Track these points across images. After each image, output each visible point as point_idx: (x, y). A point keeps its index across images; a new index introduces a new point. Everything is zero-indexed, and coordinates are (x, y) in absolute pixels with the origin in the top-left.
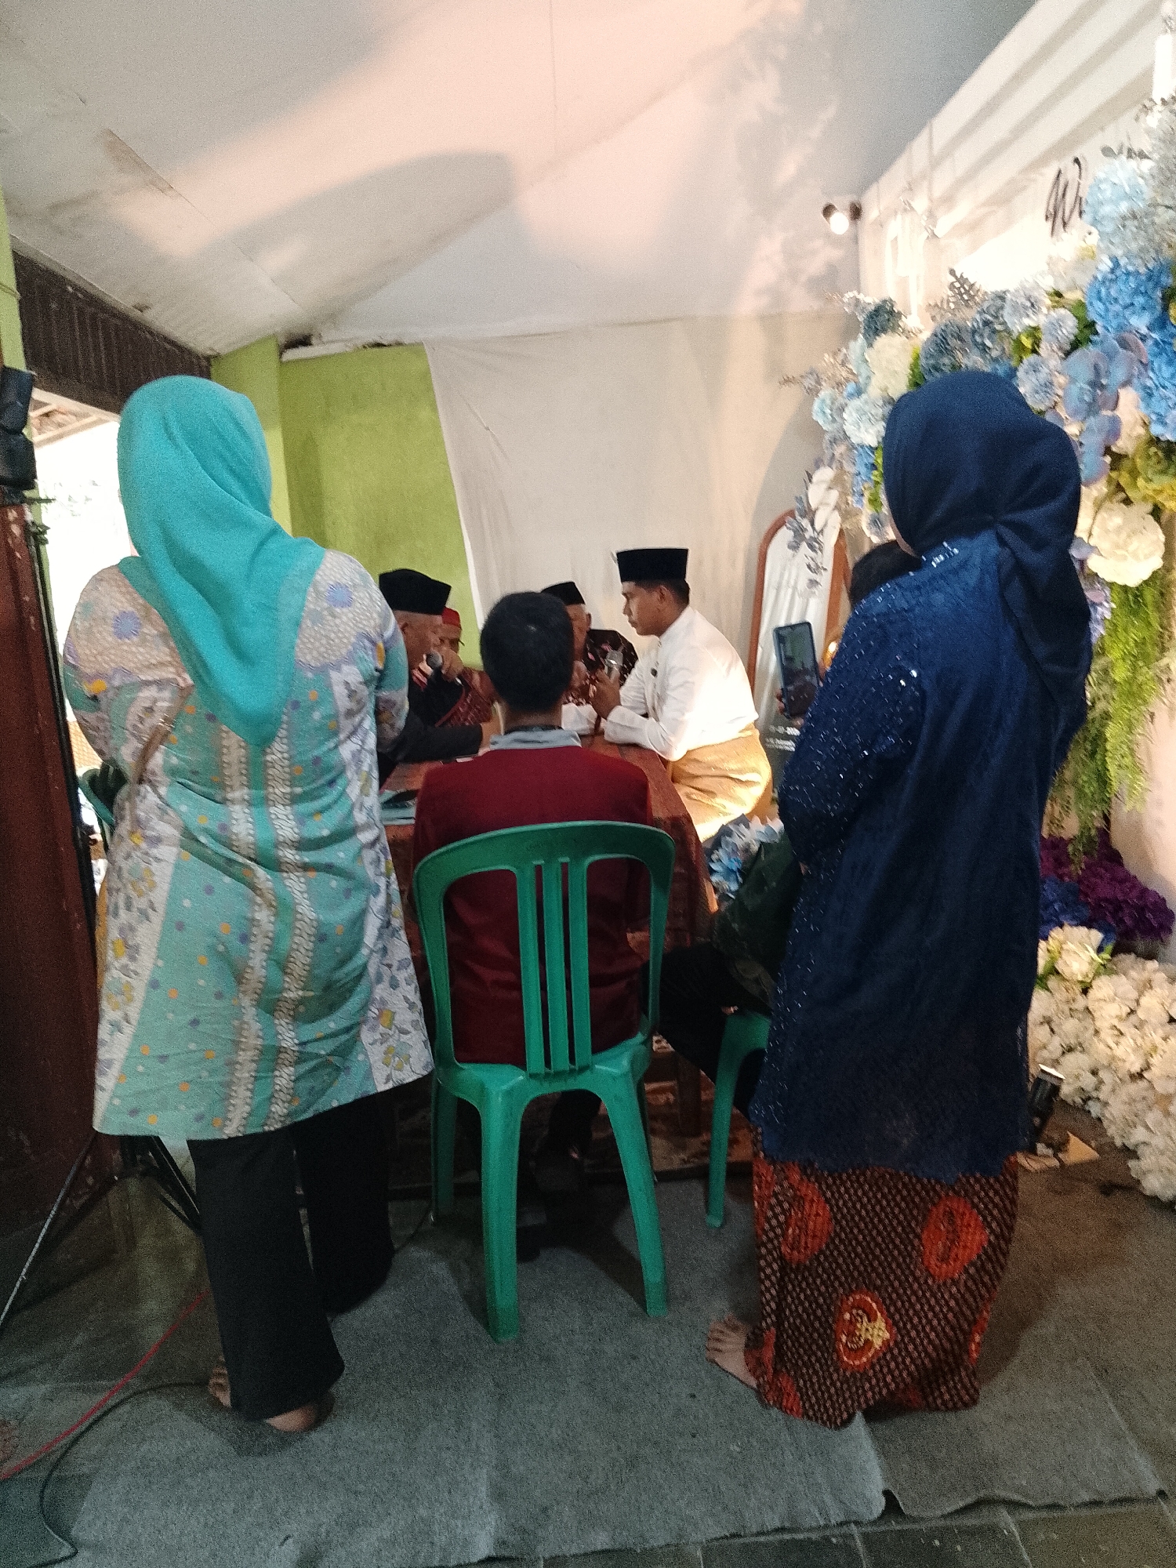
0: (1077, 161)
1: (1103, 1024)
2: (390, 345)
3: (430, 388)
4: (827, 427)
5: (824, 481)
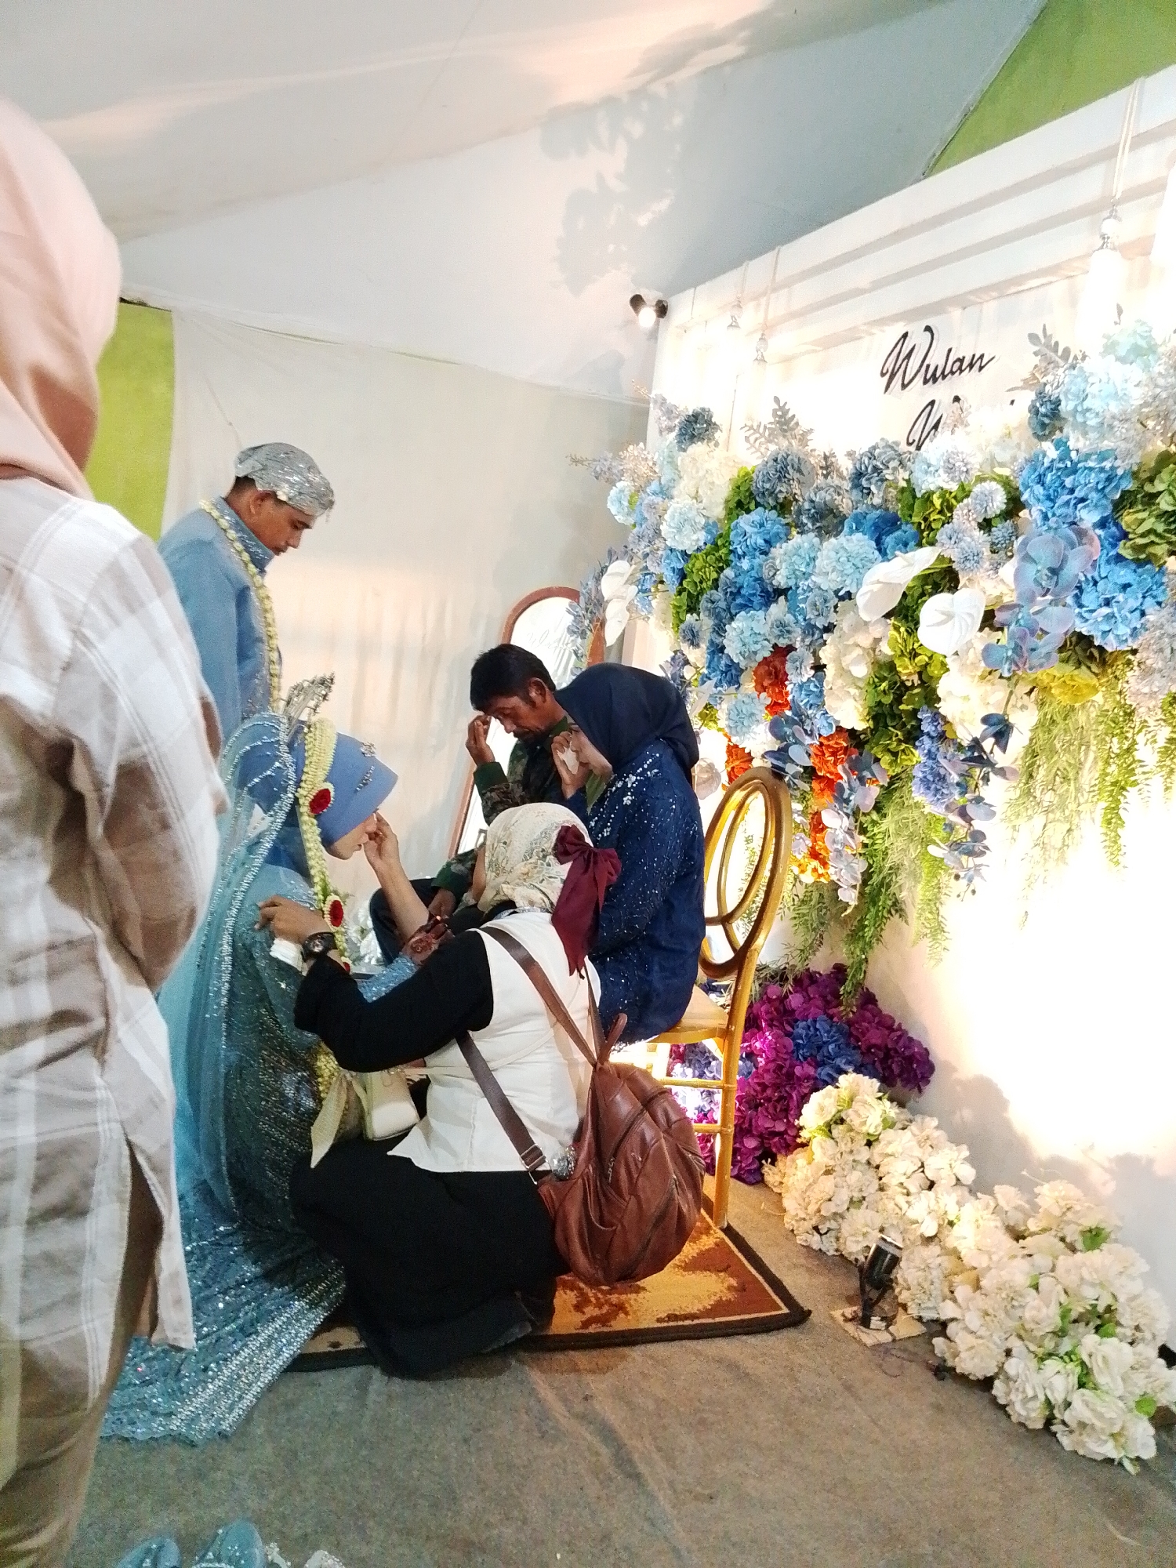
0: (928, 329)
1: (892, 1181)
3: (170, 363)
4: (620, 518)
5: (622, 575)
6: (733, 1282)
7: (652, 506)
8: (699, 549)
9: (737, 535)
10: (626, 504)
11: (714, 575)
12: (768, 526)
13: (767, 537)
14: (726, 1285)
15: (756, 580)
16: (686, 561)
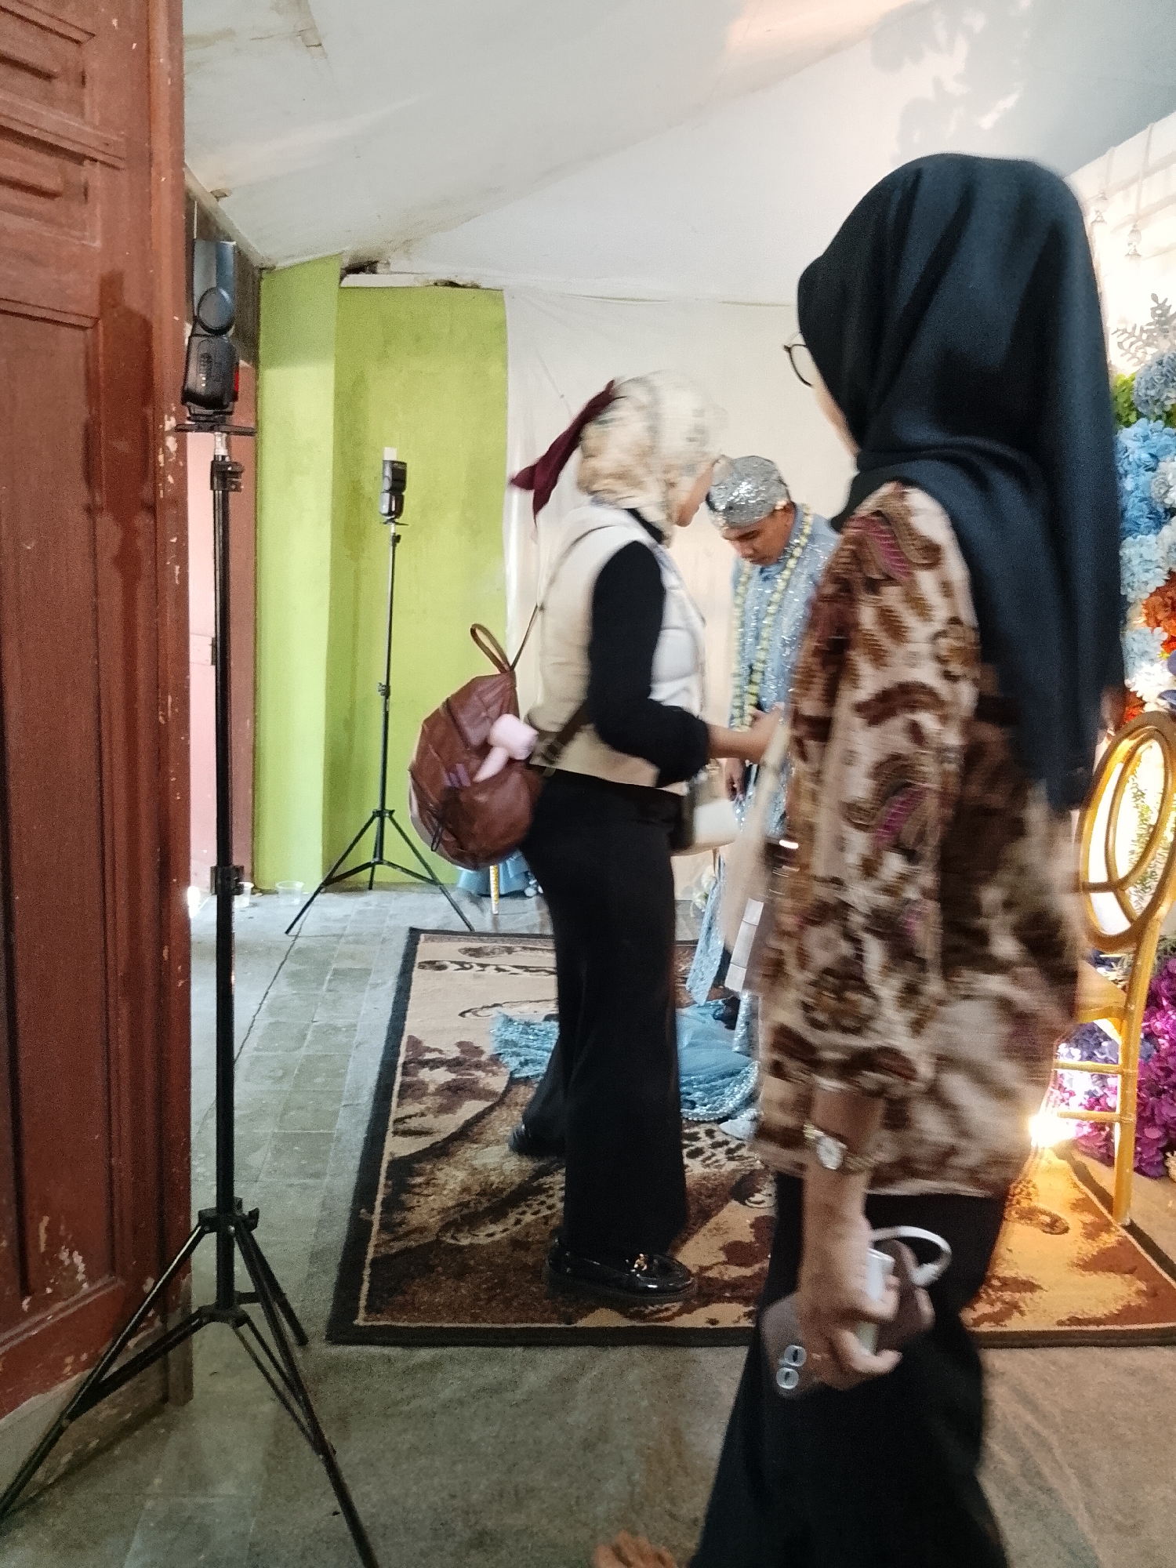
2: (464, 287)
3: (504, 342)
6: (1143, 1286)
12: (1154, 437)
13: (1153, 451)
14: (1134, 1289)
15: (1142, 500)
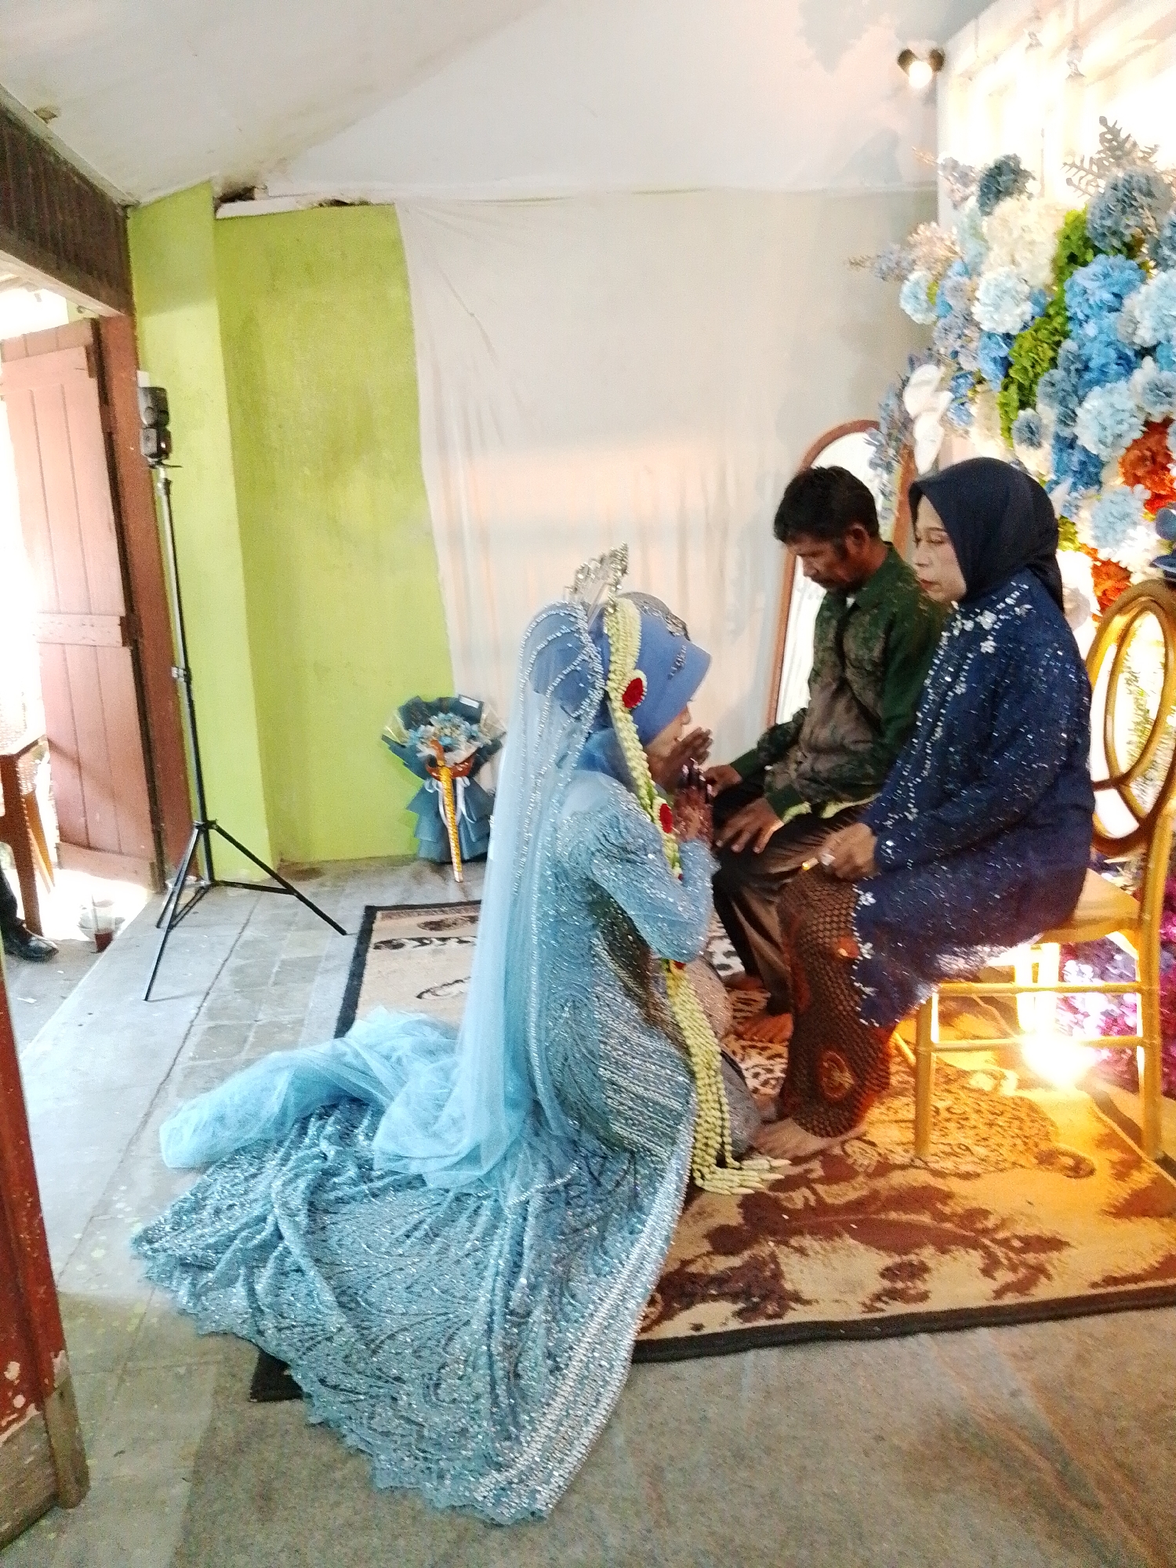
2: (352, 204)
3: (402, 261)
4: (918, 318)
5: (927, 383)
7: (957, 289)
8: (1025, 327)
9: (1075, 295)
10: (923, 297)
11: (1051, 354)
12: (1116, 274)
13: (1116, 290)
15: (1109, 344)
16: (1009, 345)
